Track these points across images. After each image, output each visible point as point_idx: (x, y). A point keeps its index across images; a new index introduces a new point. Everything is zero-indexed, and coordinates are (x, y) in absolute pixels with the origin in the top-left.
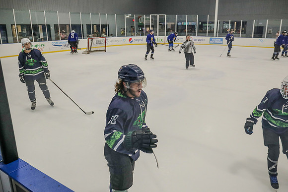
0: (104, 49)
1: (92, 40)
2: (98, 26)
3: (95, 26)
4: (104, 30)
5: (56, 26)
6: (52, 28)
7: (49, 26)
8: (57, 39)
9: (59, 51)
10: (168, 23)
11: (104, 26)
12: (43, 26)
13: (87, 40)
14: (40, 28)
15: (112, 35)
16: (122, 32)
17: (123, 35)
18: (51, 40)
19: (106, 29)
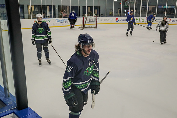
0: (95, 26)
1: (86, 19)
2: (91, 7)
3: (89, 8)
4: (96, 11)
5: (59, 7)
6: (56, 8)
7: (54, 7)
8: (60, 17)
9: (60, 26)
10: (149, 6)
11: (96, 8)
12: (50, 6)
13: (82, 18)
14: (48, 8)
15: (102, 15)
16: (111, 13)
17: (111, 15)
18: (55, 18)
19: (98, 10)
